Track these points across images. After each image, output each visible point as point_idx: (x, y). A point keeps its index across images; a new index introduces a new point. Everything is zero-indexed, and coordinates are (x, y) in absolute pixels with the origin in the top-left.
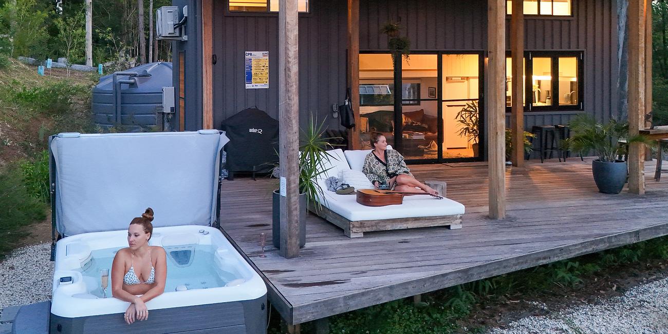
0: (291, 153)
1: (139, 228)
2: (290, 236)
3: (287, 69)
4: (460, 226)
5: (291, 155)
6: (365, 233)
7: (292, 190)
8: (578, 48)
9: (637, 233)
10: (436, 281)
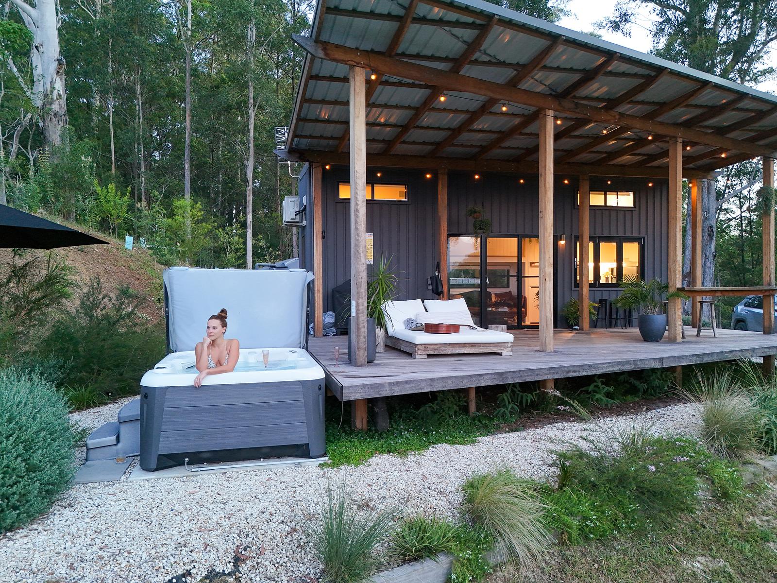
0: (360, 280)
1: (217, 323)
2: (358, 349)
3: (357, 211)
4: (511, 354)
5: (359, 282)
6: (427, 355)
7: (361, 311)
8: (640, 234)
9: (661, 360)
10: (474, 379)
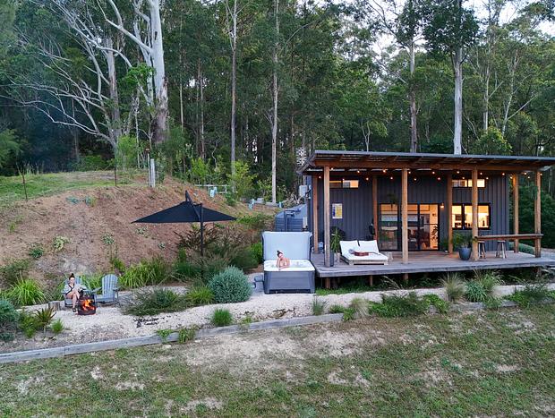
2: (327, 261)
4: (388, 264)
6: (354, 264)
7: (328, 249)
8: (488, 202)
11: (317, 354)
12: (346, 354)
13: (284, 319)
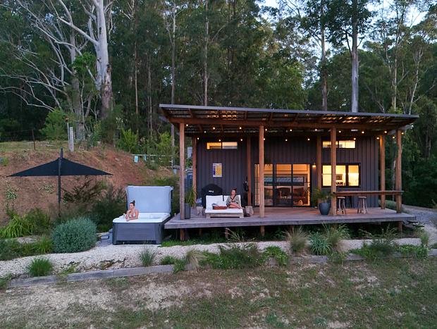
6: (210, 217)
7: (182, 202)
8: (358, 162)
11: (132, 306)
12: (163, 307)
13: (110, 270)
